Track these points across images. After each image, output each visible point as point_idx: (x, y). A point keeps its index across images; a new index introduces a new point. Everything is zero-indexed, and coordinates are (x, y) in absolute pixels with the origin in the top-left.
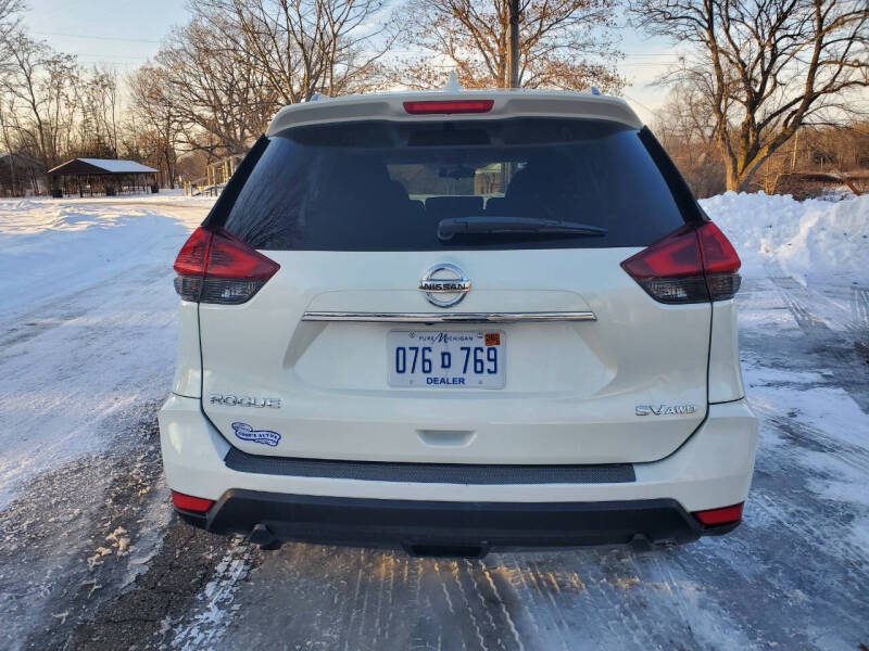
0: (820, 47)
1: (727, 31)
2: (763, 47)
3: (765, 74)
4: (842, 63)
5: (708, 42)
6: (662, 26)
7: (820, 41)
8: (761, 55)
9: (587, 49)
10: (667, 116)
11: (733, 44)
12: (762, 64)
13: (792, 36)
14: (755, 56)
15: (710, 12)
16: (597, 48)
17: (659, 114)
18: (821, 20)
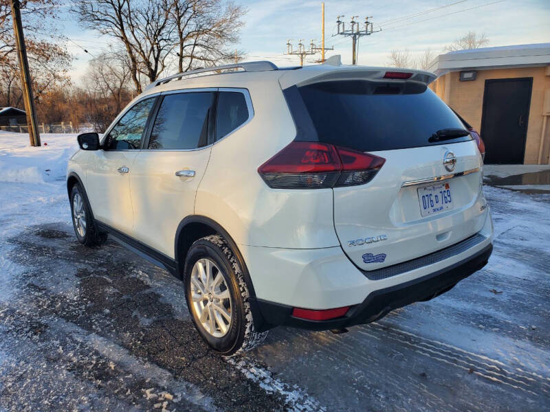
0: (182, 48)
1: (133, 32)
2: (152, 45)
3: (157, 60)
4: (192, 57)
5: (122, 38)
6: (91, 24)
7: (182, 45)
8: (152, 49)
9: (39, 31)
10: (90, 80)
11: (137, 40)
12: (154, 54)
13: (165, 40)
14: (149, 49)
15: (121, 20)
16: (47, 32)
17: (84, 79)
18: (181, 34)
